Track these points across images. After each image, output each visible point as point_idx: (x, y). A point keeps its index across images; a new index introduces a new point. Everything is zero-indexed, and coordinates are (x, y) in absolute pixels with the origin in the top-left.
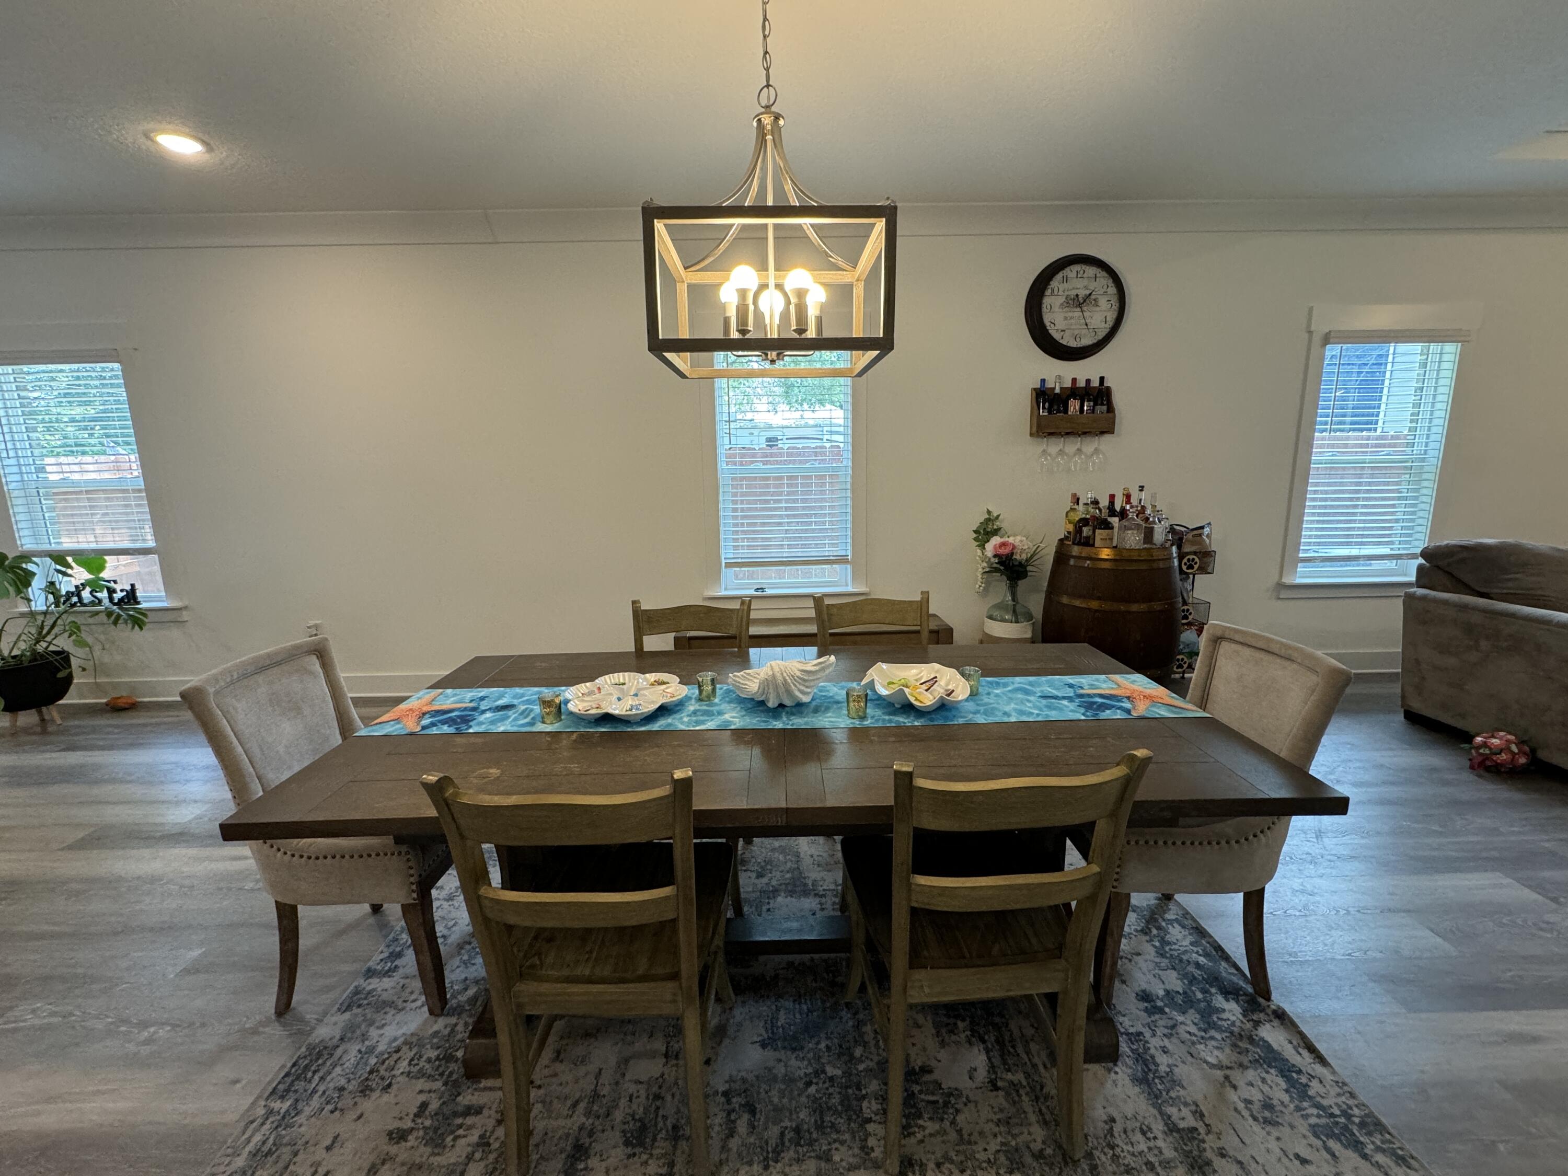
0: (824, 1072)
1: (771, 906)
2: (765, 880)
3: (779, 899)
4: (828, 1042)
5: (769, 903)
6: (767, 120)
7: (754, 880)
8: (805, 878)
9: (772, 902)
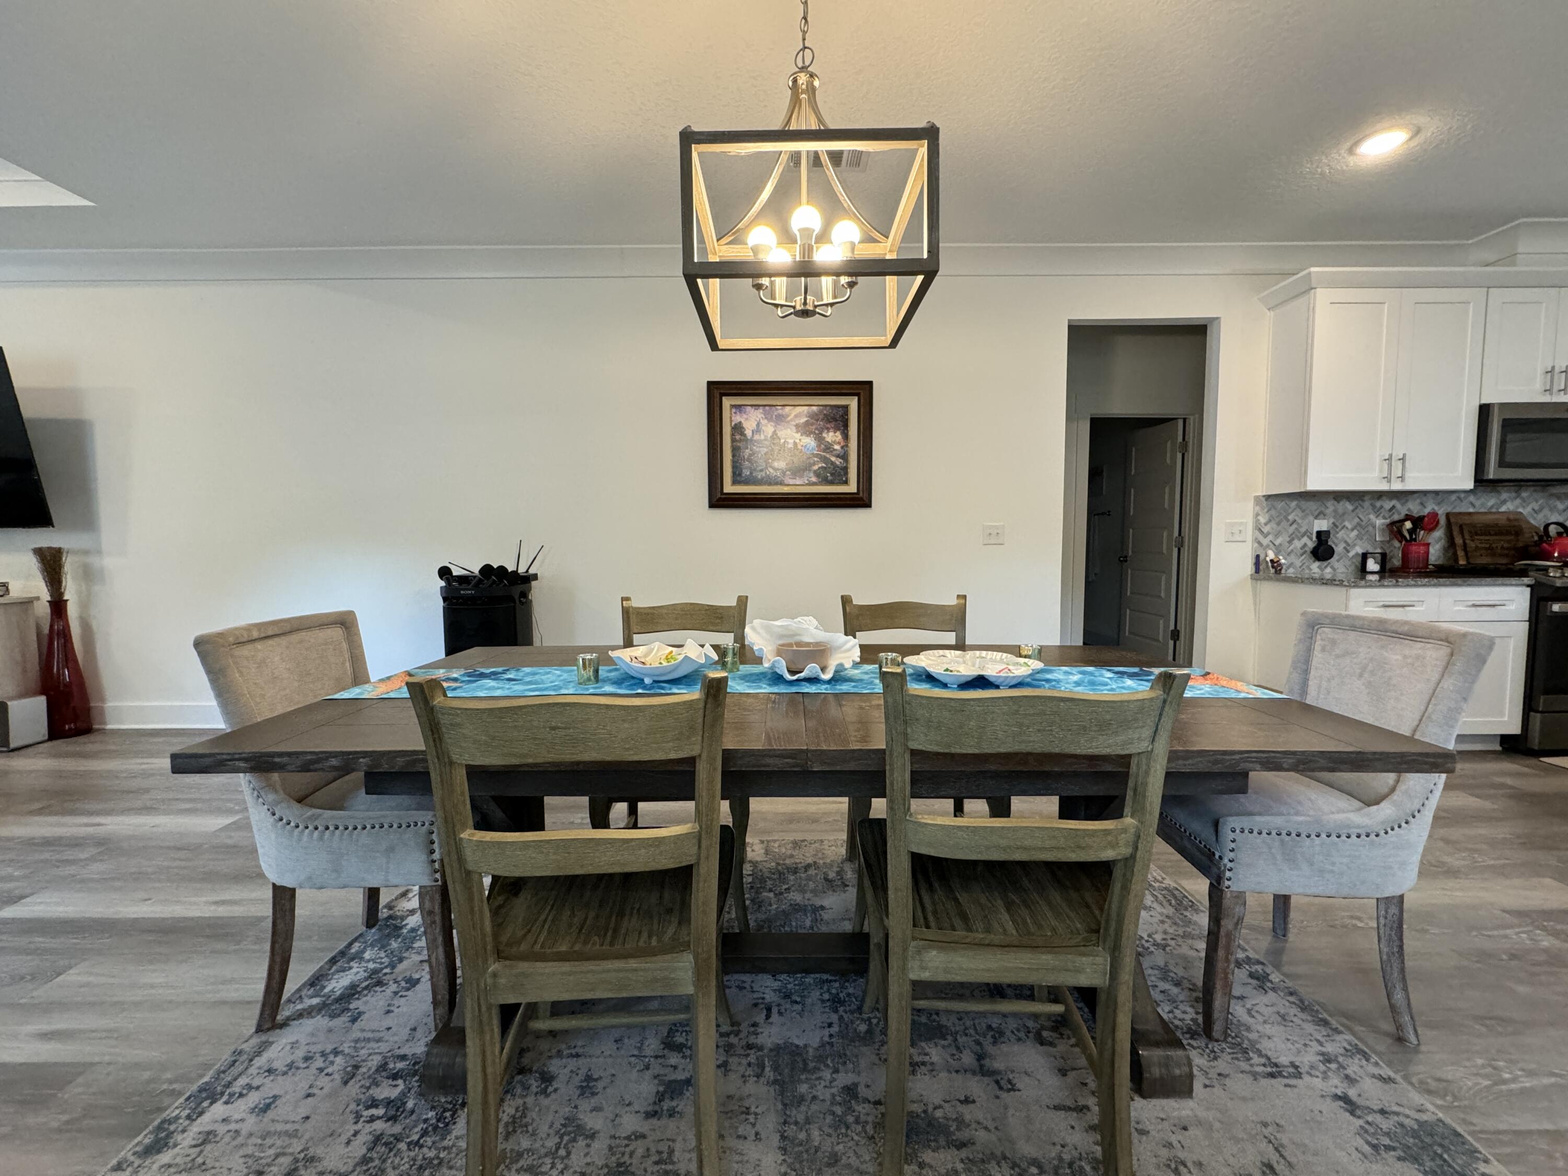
0: (776, 894)
1: (826, 1032)
2: (844, 1079)
3: (815, 1041)
4: (769, 908)
5: (831, 1036)
6: (803, 79)
7: (863, 1079)
8: (775, 1082)
9: (826, 1039)
